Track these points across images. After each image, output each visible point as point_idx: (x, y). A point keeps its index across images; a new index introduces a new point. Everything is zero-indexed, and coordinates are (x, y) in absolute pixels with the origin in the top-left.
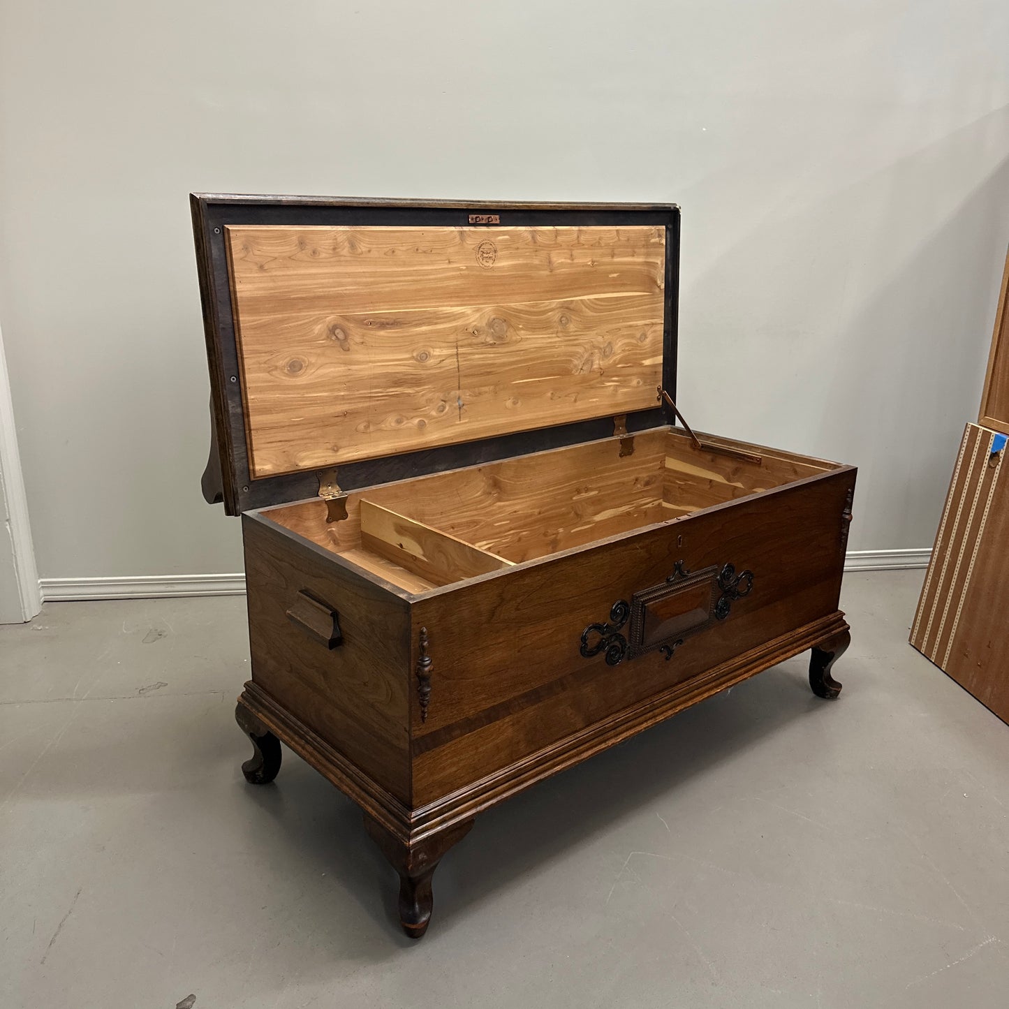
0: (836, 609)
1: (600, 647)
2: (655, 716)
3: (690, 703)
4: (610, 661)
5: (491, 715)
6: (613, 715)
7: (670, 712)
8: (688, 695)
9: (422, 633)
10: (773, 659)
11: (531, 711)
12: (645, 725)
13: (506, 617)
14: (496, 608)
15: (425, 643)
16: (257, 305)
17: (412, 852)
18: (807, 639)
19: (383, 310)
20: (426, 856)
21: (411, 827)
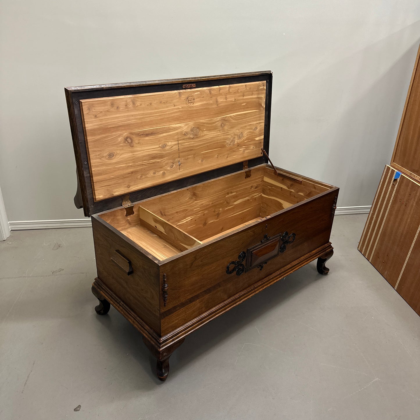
0: (329, 242)
1: (234, 270)
2: (255, 292)
3: (269, 285)
4: (238, 274)
5: (191, 300)
6: (239, 293)
7: (261, 289)
8: (268, 282)
9: (164, 276)
10: (302, 264)
11: (207, 296)
12: (251, 295)
13: (197, 265)
14: (193, 262)
15: (165, 279)
16: (94, 132)
17: (161, 353)
18: (316, 255)
19: (147, 129)
20: (166, 354)
21: (161, 344)
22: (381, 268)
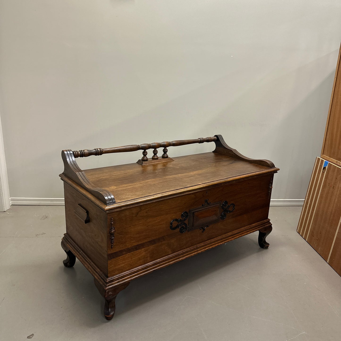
0: (268, 218)
1: (177, 227)
2: (198, 251)
3: (211, 247)
4: (181, 231)
5: (137, 248)
6: (182, 250)
7: (203, 250)
8: (210, 245)
9: (111, 219)
10: (242, 234)
11: (152, 247)
12: (194, 254)
13: (143, 215)
14: (138, 212)
15: (112, 223)
17: (107, 291)
18: (255, 228)
20: (112, 293)
21: (107, 283)
22: (316, 245)
